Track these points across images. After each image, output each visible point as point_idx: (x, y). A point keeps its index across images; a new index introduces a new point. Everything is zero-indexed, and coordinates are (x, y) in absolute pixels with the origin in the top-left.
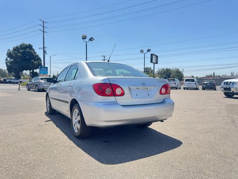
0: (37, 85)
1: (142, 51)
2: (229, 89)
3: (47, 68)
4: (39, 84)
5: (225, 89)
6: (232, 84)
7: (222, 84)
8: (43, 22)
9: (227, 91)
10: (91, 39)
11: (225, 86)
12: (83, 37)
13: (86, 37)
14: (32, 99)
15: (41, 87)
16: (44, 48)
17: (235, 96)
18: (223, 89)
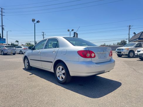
0: (2, 51)
1: (69, 31)
2: (121, 53)
3: (5, 39)
4: (4, 50)
5: (118, 52)
6: (121, 50)
7: (117, 50)
8: (2, 8)
9: (119, 54)
10: (38, 22)
11: (118, 51)
12: (33, 20)
13: (35, 20)
14: (4, 60)
15: (6, 52)
16: (2, 26)
17: (122, 56)
18: (117, 52)
